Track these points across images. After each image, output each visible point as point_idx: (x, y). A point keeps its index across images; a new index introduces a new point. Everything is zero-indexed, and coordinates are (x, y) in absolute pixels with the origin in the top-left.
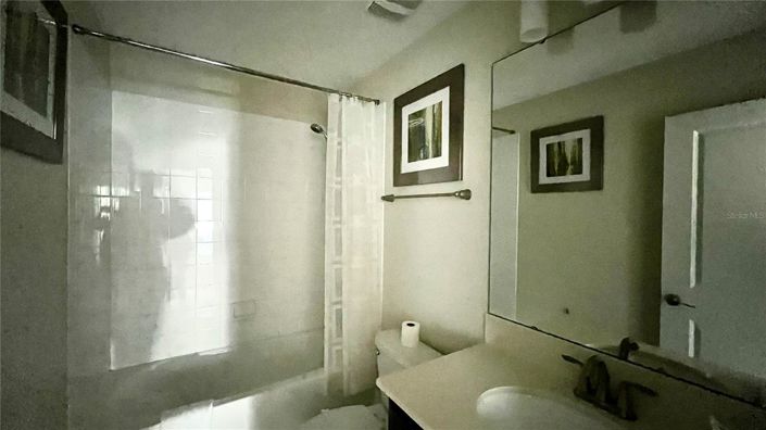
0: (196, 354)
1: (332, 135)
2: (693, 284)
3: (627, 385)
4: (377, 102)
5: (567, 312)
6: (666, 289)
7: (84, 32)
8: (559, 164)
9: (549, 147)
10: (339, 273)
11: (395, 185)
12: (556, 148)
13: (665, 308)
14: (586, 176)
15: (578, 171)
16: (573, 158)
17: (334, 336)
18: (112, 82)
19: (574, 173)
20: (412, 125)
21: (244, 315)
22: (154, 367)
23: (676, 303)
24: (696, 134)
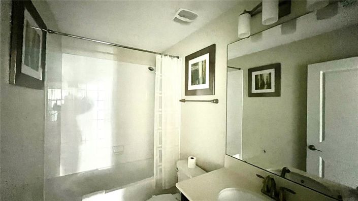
0: (97, 169)
1: (158, 73)
2: (321, 141)
3: (283, 189)
4: (178, 58)
5: (265, 152)
6: (309, 143)
7: (53, 32)
8: (261, 84)
9: (256, 76)
10: (161, 134)
11: (186, 95)
12: (259, 77)
13: (309, 151)
14: (272, 90)
15: (269, 87)
16: (267, 82)
17: (158, 162)
18: (62, 50)
19: (267, 89)
20: (193, 69)
21: (118, 152)
22: (78, 175)
23: (314, 149)
24: (321, 72)
